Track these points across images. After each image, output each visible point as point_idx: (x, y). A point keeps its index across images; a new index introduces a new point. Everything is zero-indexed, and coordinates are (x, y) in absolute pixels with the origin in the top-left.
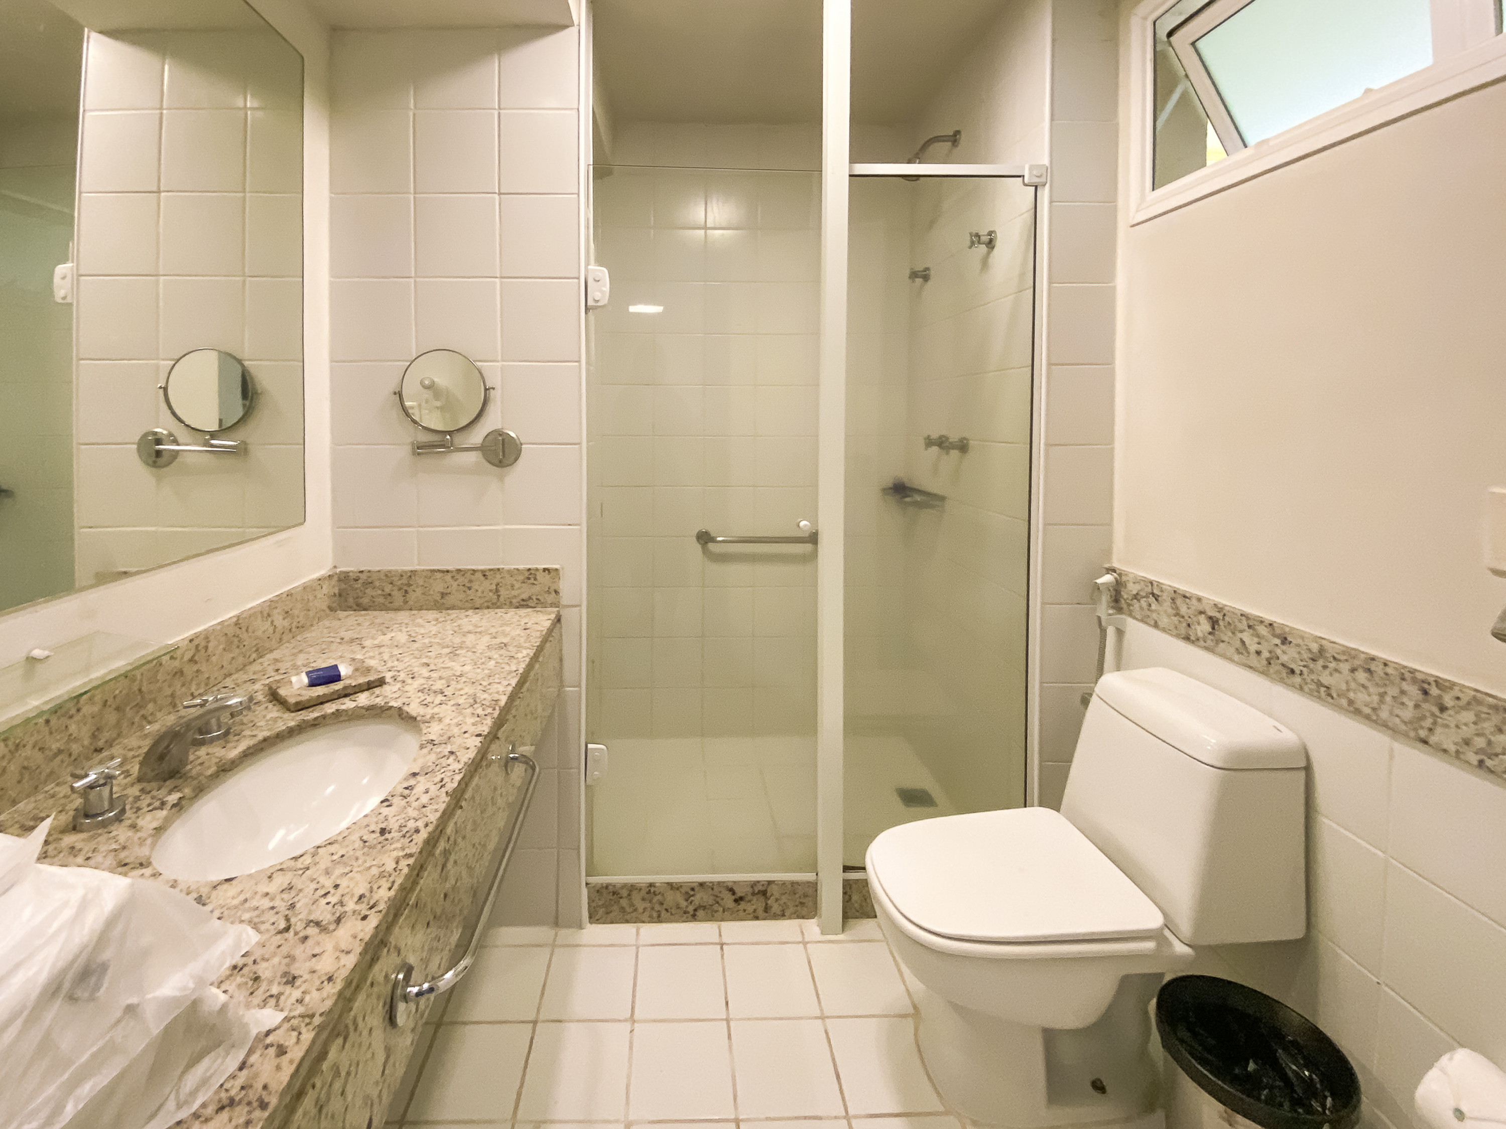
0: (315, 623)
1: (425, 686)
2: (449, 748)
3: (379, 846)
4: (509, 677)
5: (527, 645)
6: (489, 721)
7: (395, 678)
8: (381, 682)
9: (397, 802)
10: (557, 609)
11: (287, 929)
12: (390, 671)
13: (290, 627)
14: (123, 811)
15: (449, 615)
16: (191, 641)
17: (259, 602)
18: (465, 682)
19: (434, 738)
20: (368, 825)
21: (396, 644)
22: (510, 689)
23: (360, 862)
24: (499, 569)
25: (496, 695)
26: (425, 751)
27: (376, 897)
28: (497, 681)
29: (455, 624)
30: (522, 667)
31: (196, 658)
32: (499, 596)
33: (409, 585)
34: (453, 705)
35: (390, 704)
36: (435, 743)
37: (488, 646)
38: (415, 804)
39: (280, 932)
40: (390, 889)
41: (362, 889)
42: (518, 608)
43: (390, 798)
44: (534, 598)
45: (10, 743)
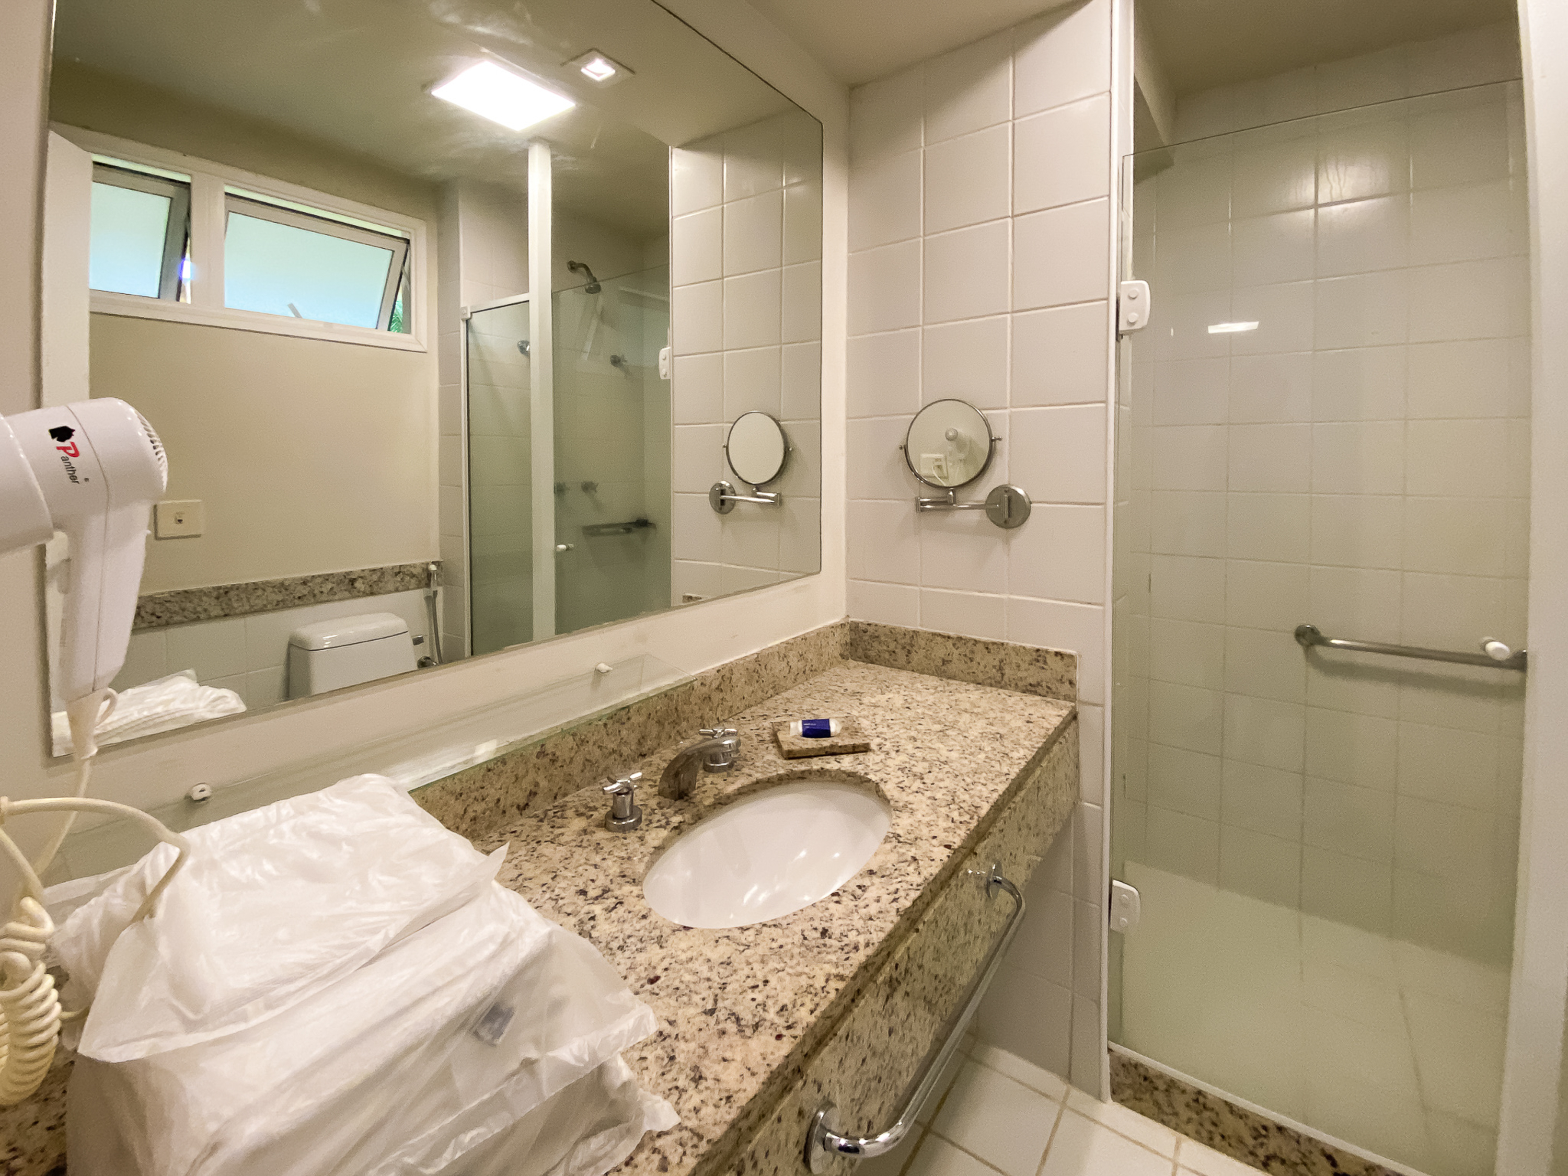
0: (827, 668)
1: (907, 765)
2: (913, 852)
3: (816, 950)
4: (997, 780)
5: (1027, 743)
6: (962, 832)
7: (880, 746)
8: (866, 749)
9: (846, 899)
10: (1073, 704)
11: (711, 1012)
12: (878, 737)
13: (803, 670)
14: (639, 821)
15: (948, 684)
16: (718, 671)
17: (778, 642)
18: (947, 772)
19: (901, 833)
20: (812, 919)
21: (890, 707)
22: (995, 796)
23: (795, 961)
24: (1003, 644)
25: (978, 800)
26: (888, 846)
27: (797, 1015)
28: (983, 781)
29: (953, 698)
30: (1015, 771)
31: (722, 687)
32: (1003, 675)
33: (912, 646)
34: (929, 798)
35: (869, 777)
36: (901, 839)
37: (982, 733)
38: (863, 911)
39: (705, 1012)
40: (812, 1012)
41: (786, 998)
42: (1024, 692)
43: (840, 893)
44: (1044, 684)
45: (577, 738)
